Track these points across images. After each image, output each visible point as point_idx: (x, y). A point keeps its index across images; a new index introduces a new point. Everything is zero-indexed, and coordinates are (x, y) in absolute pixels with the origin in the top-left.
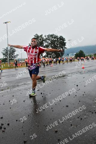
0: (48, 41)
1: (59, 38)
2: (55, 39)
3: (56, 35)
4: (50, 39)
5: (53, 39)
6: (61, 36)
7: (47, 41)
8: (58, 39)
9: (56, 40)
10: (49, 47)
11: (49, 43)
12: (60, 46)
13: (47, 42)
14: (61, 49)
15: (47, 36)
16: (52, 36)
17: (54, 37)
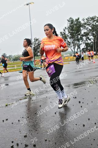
0: (87, 26)
4: (90, 24)
5: (95, 23)
7: (85, 27)
10: (89, 35)
11: (89, 29)
13: (86, 29)
15: (87, 19)
16: (93, 19)
17: (96, 20)
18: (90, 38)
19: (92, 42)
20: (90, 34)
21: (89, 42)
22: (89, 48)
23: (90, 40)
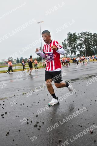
0: (81, 39)
1: (93, 36)
2: (88, 37)
3: (90, 33)
4: (83, 37)
5: (87, 37)
6: (95, 33)
8: (91, 36)
9: (90, 37)
11: (83, 41)
12: (94, 44)
13: (80, 41)
14: (95, 47)
15: (81, 34)
16: (85, 33)
17: (87, 35)
18: (83, 47)
19: (85, 50)
20: (83, 44)
21: (82, 49)
22: (82, 54)
23: (83, 48)
